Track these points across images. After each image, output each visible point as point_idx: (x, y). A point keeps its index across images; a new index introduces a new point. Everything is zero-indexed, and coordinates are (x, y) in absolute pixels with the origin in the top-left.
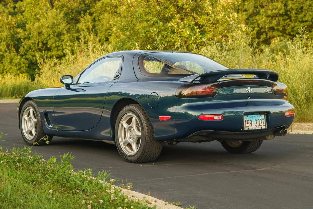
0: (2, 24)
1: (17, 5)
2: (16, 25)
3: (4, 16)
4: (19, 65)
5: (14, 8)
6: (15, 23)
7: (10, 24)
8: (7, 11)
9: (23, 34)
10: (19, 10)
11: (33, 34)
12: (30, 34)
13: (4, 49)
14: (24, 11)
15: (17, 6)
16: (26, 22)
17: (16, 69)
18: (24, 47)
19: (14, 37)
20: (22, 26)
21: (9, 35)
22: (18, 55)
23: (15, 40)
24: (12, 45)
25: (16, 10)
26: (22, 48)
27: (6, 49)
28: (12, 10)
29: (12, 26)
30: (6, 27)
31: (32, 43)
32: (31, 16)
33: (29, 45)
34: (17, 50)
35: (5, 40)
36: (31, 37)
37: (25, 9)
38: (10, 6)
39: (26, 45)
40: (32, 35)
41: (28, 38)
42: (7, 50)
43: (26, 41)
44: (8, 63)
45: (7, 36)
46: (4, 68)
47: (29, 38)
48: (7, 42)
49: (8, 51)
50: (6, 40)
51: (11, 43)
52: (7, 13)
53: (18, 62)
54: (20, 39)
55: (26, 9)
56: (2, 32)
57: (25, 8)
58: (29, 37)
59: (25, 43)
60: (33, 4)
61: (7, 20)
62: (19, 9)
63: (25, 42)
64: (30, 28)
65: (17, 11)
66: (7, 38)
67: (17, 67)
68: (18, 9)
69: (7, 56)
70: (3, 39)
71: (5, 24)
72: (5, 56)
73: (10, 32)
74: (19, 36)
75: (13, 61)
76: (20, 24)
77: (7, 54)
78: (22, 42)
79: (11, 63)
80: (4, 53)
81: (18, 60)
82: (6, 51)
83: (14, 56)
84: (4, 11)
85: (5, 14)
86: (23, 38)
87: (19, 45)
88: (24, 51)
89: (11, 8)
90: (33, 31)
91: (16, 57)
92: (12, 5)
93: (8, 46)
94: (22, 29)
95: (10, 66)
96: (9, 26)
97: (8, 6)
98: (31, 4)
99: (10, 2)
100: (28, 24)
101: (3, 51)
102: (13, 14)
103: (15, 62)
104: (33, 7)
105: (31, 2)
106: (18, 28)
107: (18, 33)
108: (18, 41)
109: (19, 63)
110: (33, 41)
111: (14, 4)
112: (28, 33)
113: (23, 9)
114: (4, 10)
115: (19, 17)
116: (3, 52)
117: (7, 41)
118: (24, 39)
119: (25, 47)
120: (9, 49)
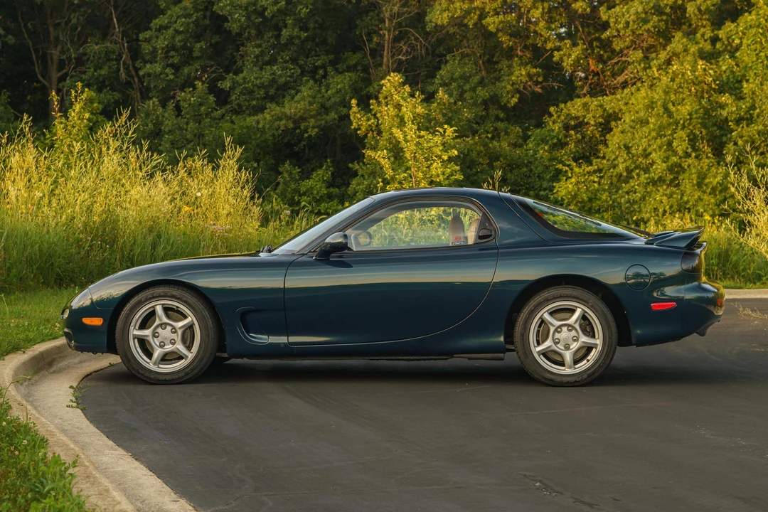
0: (681, 83)
1: (721, 34)
2: (717, 85)
3: (685, 64)
4: (721, 192)
5: (715, 40)
6: (715, 81)
7: (700, 82)
8: (693, 49)
9: (734, 109)
10: (726, 46)
11: (760, 107)
12: (753, 107)
13: (683, 150)
14: (737, 48)
15: (720, 36)
16: (744, 76)
17: (713, 200)
18: (736, 144)
19: (710, 116)
20: (733, 86)
21: (696, 112)
22: (719, 164)
23: (714, 125)
24: (702, 139)
25: (718, 45)
26: (731, 146)
27: (687, 148)
28: (708, 47)
29: (706, 87)
30: (690, 91)
31: (759, 132)
32: (758, 59)
33: (750, 137)
34: (718, 153)
35: (686, 124)
36: (755, 115)
37: (741, 42)
38: (703, 35)
39: (741, 137)
40: (758, 110)
41: (747, 119)
42: (690, 150)
43: (743, 127)
44: (693, 186)
45: (690, 114)
46: (681, 198)
47: (750, 120)
48: (692, 131)
49: (694, 154)
50: (689, 124)
51: (701, 133)
52: (694, 54)
53: (718, 183)
54: (726, 120)
55: (745, 41)
56: (679, 104)
57: (741, 39)
58: (752, 116)
59: (738, 133)
60: (762, 28)
61: (693, 71)
62: (726, 42)
63: (739, 130)
64: (753, 93)
65: (721, 49)
66: (691, 119)
67: (715, 195)
68: (723, 44)
69: (689, 166)
70: (682, 122)
71: (688, 83)
72: (686, 167)
73: (700, 103)
74: (724, 113)
75: (707, 181)
76: (727, 83)
77: (690, 161)
78: (733, 131)
79: (699, 185)
80: (683, 160)
81: (719, 178)
82: (688, 155)
83: (710, 167)
84: (686, 50)
85: (689, 58)
86: (735, 119)
87: (724, 139)
88: (737, 154)
89: (706, 41)
90: (761, 100)
91: (713, 169)
92: (709, 34)
93: (693, 140)
94: (731, 94)
95: (697, 194)
96: (697, 88)
97: (698, 35)
98: (758, 27)
99: (705, 27)
100: (747, 81)
101: (681, 153)
102: (710, 57)
103: (711, 183)
104: (761, 34)
105: (757, 24)
106: (720, 93)
107: (722, 106)
108: (720, 128)
109: (721, 185)
110: (761, 127)
111: (713, 31)
112: (748, 105)
113: (737, 41)
114: (686, 46)
115: (726, 64)
116: (680, 158)
117: (691, 127)
118: (738, 121)
119: (740, 142)
120: (694, 149)
